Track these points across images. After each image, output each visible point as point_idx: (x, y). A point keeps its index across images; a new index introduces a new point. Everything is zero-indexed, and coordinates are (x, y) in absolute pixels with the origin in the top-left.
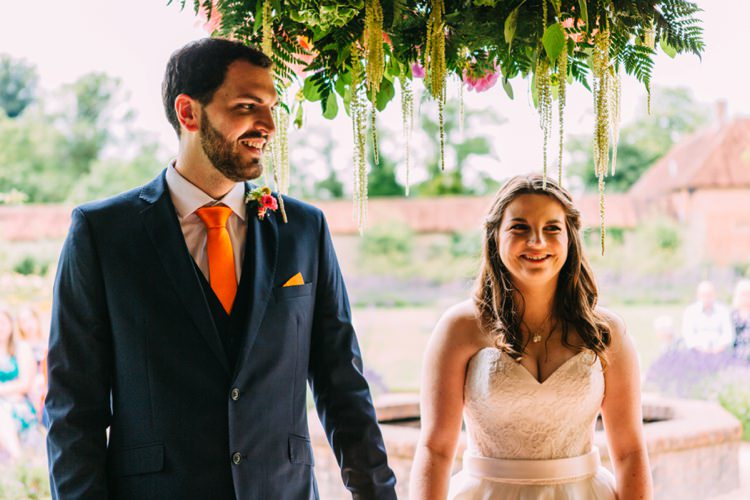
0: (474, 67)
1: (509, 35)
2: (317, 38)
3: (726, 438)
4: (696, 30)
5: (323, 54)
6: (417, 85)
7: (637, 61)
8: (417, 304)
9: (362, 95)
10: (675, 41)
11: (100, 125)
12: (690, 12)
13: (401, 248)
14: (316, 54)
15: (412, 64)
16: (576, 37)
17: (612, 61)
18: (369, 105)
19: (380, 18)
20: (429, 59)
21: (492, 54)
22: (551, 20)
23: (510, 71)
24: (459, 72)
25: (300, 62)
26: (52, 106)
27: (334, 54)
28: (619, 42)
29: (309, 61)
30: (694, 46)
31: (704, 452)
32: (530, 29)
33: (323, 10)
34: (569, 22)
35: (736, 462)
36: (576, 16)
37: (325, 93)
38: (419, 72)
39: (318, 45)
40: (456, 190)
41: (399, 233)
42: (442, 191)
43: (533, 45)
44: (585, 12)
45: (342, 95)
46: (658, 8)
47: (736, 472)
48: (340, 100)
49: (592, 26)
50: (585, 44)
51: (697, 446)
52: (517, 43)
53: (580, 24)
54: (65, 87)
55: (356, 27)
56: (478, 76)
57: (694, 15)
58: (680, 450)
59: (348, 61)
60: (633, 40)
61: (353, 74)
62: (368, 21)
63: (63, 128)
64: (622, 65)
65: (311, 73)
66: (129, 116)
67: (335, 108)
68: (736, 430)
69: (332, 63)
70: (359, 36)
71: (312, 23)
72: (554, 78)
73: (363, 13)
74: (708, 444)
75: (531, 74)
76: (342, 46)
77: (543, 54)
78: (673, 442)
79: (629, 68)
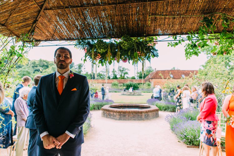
0: (124, 59)
1: (129, 54)
2: (101, 54)
3: (157, 110)
4: (158, 54)
5: (102, 56)
6: (116, 61)
7: (148, 58)
8: (119, 92)
9: (107, 62)
10: (154, 56)
11: (81, 69)
12: (156, 51)
13: (117, 85)
14: (101, 56)
15: (115, 58)
16: (139, 54)
17: (144, 58)
18: (108, 64)
19: (110, 51)
20: (117, 57)
21: (127, 57)
22: (136, 52)
23: (129, 60)
24: (122, 59)
25: (98, 58)
26: (76, 67)
27: (103, 56)
28: (146, 55)
29: (100, 57)
30: (157, 56)
31: (154, 112)
32: (132, 53)
33: (101, 50)
34: (138, 52)
35: (158, 113)
36: (139, 51)
37: (102, 62)
38: (116, 59)
39: (101, 55)
40: (124, 78)
41: (117, 83)
42: (122, 78)
43: (133, 56)
44: (141, 51)
45: (104, 62)
46: (152, 50)
47: (158, 115)
48: (104, 64)
49: (142, 53)
50: (140, 56)
51: (153, 111)
52: (131, 55)
53: (140, 52)
54: (77, 65)
55: (106, 52)
56: (125, 60)
57: (157, 51)
58: (151, 112)
59: (105, 57)
60: (148, 55)
61: (106, 60)
62: (108, 51)
63: (77, 70)
64: (146, 59)
65: (100, 59)
66: (84, 69)
67: (104, 65)
68: (158, 109)
69: (103, 58)
70: (107, 54)
71: (100, 52)
72: (136, 61)
73: (107, 50)
74: (155, 111)
75: (132, 60)
76: (104, 55)
77: (134, 57)
78: (150, 111)
79: (147, 59)
